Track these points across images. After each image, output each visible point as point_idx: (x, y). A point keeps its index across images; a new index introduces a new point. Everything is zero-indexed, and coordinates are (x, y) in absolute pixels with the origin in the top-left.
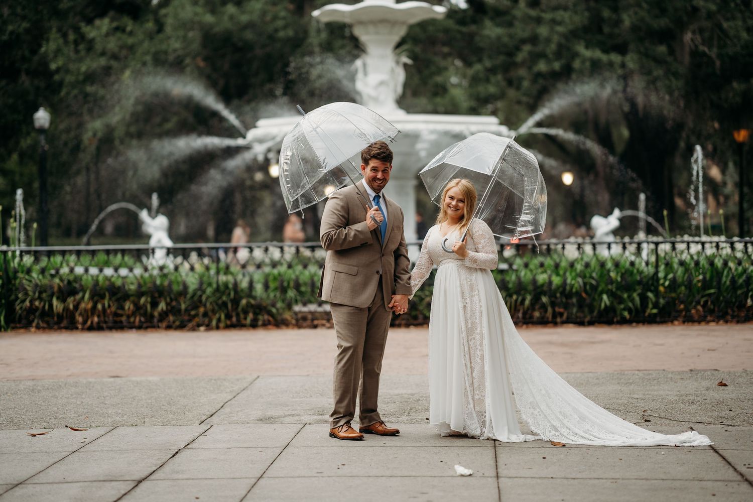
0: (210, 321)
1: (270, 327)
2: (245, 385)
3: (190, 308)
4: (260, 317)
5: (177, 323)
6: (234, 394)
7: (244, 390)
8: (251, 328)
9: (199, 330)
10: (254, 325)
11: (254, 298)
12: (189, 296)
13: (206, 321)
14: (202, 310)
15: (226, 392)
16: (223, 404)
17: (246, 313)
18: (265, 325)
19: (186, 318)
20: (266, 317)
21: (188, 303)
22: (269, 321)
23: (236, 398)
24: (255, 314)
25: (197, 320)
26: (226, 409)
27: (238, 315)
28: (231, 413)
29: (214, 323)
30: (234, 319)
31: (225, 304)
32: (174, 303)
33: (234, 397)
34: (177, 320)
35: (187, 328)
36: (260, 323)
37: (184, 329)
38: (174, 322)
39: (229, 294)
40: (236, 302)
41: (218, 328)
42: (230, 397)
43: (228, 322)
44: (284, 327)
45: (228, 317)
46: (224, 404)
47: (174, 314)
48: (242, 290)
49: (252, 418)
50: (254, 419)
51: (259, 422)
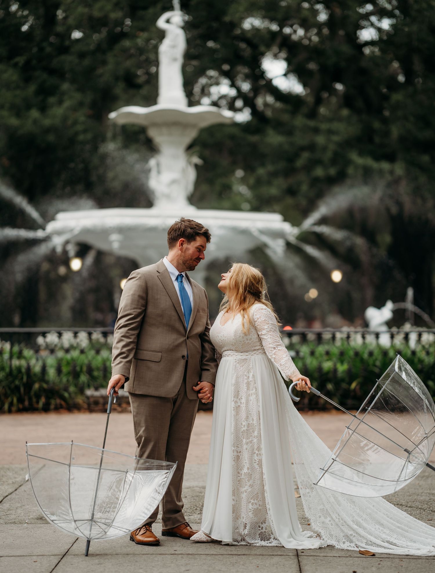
1: (62, 411)
4: (53, 401)
6: (16, 486)
8: (43, 412)
10: (46, 409)
11: (47, 382)
15: (8, 484)
16: (2, 498)
17: (38, 397)
18: (57, 409)
20: (58, 401)
22: (61, 405)
23: (17, 492)
24: (48, 398)
26: (4, 505)
27: (30, 399)
28: (9, 510)
30: (27, 403)
31: (17, 388)
33: (16, 490)
36: (52, 407)
39: (22, 378)
40: (29, 386)
41: (10, 411)
42: (11, 490)
43: (21, 406)
44: (76, 411)
45: (21, 400)
48: (35, 375)
49: (31, 517)
50: (33, 517)
51: (39, 521)
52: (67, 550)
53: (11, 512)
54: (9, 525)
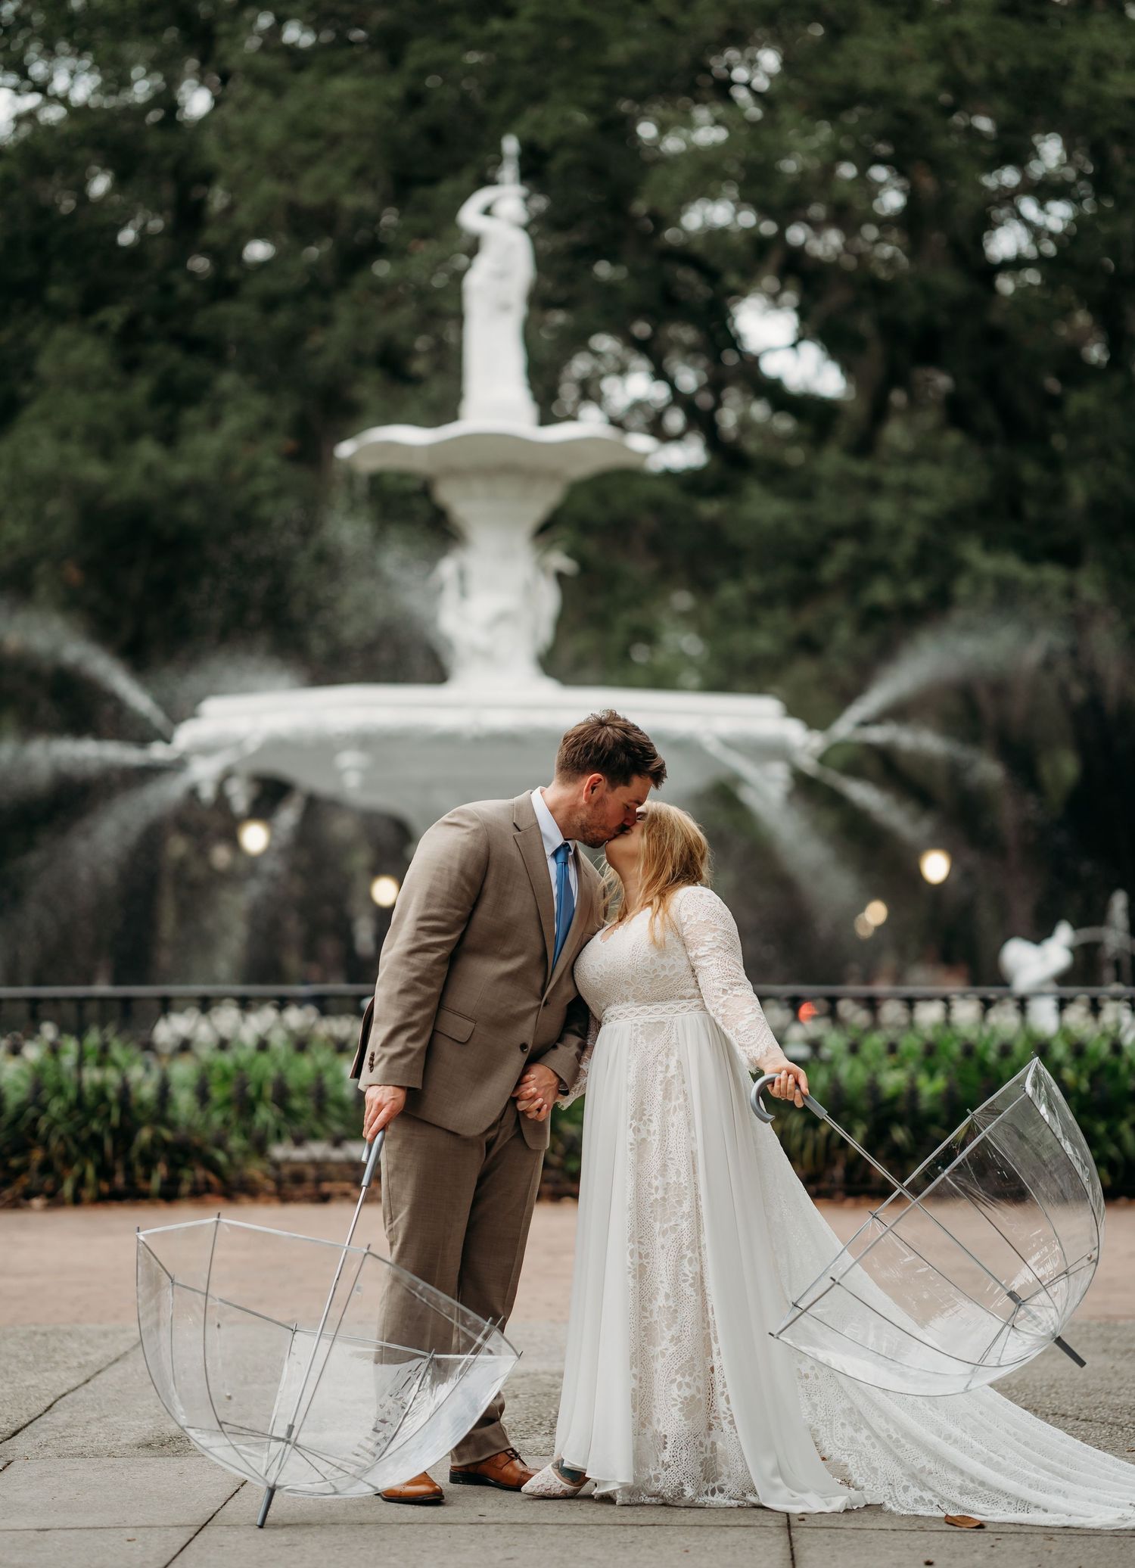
0: (59, 1183)
2: (122, 1349)
3: (7, 1150)
4: (186, 1174)
6: (88, 1373)
7: (117, 1360)
8: (162, 1202)
9: (29, 1207)
10: (169, 1194)
11: (172, 1125)
13: (49, 1183)
14: (37, 1155)
15: (69, 1368)
16: (53, 1400)
18: (199, 1193)
21: (3, 1137)
23: (89, 1386)
24: (174, 1165)
25: (24, 1181)
26: (57, 1414)
29: (67, 1188)
31: (96, 1140)
33: (87, 1381)
35: (1, 1202)
36: (185, 1188)
39: (108, 1115)
41: (77, 1201)
42: (74, 1383)
43: (105, 1187)
46: (55, 1402)
48: (142, 1105)
49: (124, 1441)
50: (129, 1442)
51: (143, 1452)
52: (211, 1515)
53: (75, 1430)
54: (67, 1460)
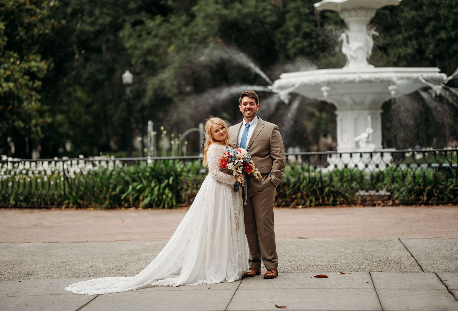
1: (344, 205)
3: (292, 193)
4: (338, 199)
5: (284, 203)
8: (332, 206)
9: (298, 208)
10: (334, 205)
11: (333, 187)
12: (291, 186)
17: (328, 196)
18: (341, 204)
19: (289, 200)
20: (341, 199)
21: (290, 190)
22: (343, 202)
24: (334, 197)
25: (296, 201)
27: (323, 198)
29: (308, 203)
30: (321, 200)
32: (281, 191)
34: (283, 201)
35: (291, 206)
36: (338, 203)
37: (288, 207)
38: (282, 202)
39: (318, 184)
40: (322, 189)
41: (310, 206)
43: (317, 203)
44: (353, 206)
45: (317, 199)
47: (282, 198)
48: (325, 182)
